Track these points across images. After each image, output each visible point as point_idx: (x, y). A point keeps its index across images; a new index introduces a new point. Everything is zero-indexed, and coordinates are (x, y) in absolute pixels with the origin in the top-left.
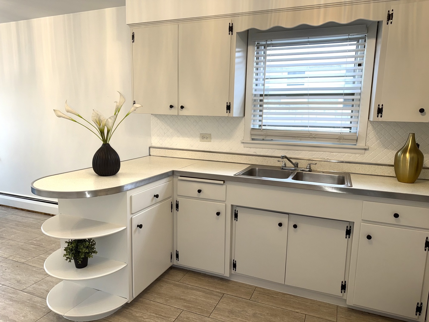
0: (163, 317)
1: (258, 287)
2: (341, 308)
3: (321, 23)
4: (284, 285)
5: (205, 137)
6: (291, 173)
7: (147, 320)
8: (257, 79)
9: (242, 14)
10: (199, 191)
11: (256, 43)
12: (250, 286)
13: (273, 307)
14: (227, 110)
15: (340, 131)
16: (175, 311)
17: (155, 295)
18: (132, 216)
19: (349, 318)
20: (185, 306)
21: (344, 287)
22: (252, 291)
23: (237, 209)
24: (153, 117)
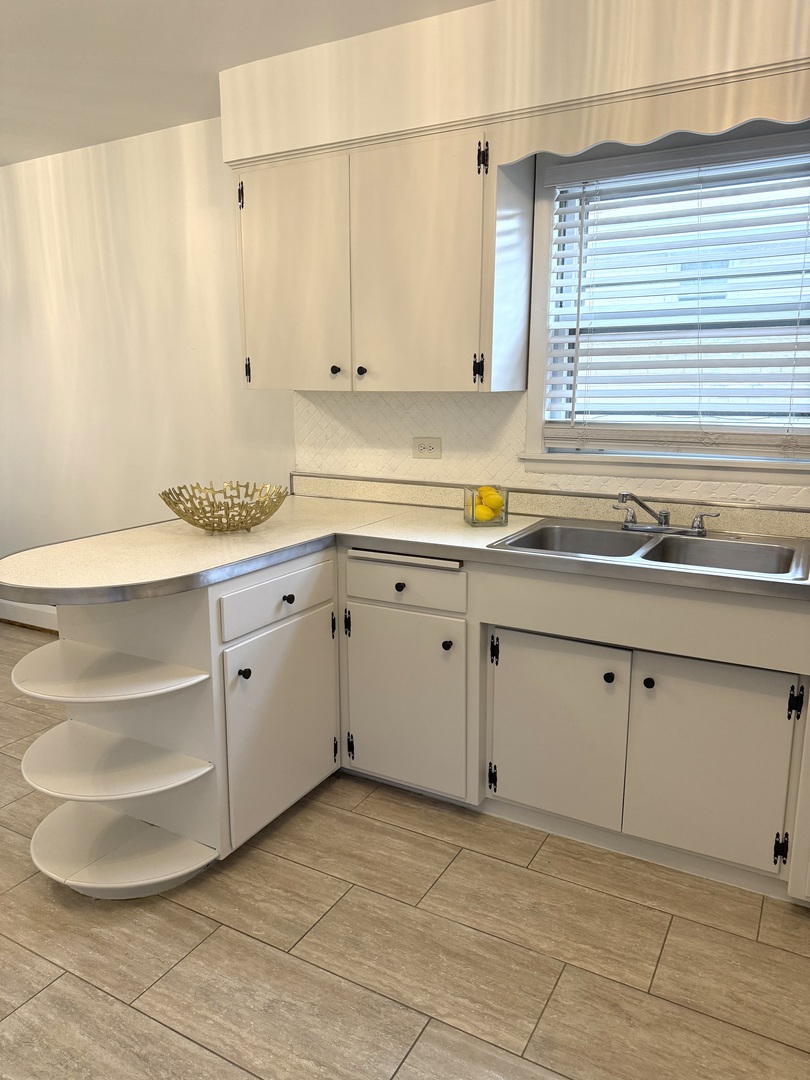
0: (303, 901)
1: (553, 837)
2: (773, 904)
3: (728, 124)
4: (620, 835)
5: (426, 446)
6: (645, 539)
7: (261, 905)
8: (562, 288)
9: (512, 115)
10: (400, 587)
11: (558, 192)
12: (532, 831)
13: (587, 891)
14: (475, 375)
15: (787, 426)
16: (334, 886)
17: (291, 844)
18: (223, 648)
19: (793, 933)
20: (359, 875)
21: (781, 849)
22: (536, 844)
23: (498, 633)
24: (300, 397)
